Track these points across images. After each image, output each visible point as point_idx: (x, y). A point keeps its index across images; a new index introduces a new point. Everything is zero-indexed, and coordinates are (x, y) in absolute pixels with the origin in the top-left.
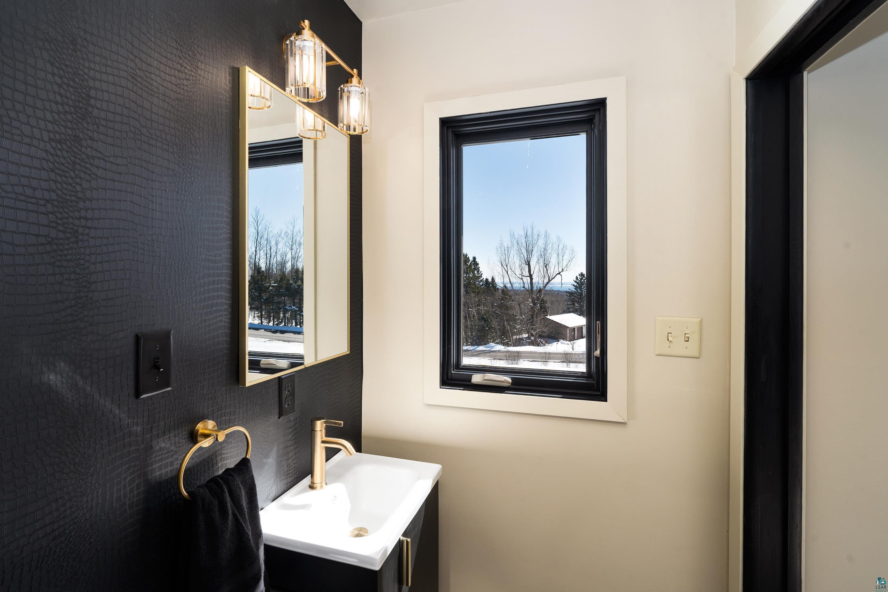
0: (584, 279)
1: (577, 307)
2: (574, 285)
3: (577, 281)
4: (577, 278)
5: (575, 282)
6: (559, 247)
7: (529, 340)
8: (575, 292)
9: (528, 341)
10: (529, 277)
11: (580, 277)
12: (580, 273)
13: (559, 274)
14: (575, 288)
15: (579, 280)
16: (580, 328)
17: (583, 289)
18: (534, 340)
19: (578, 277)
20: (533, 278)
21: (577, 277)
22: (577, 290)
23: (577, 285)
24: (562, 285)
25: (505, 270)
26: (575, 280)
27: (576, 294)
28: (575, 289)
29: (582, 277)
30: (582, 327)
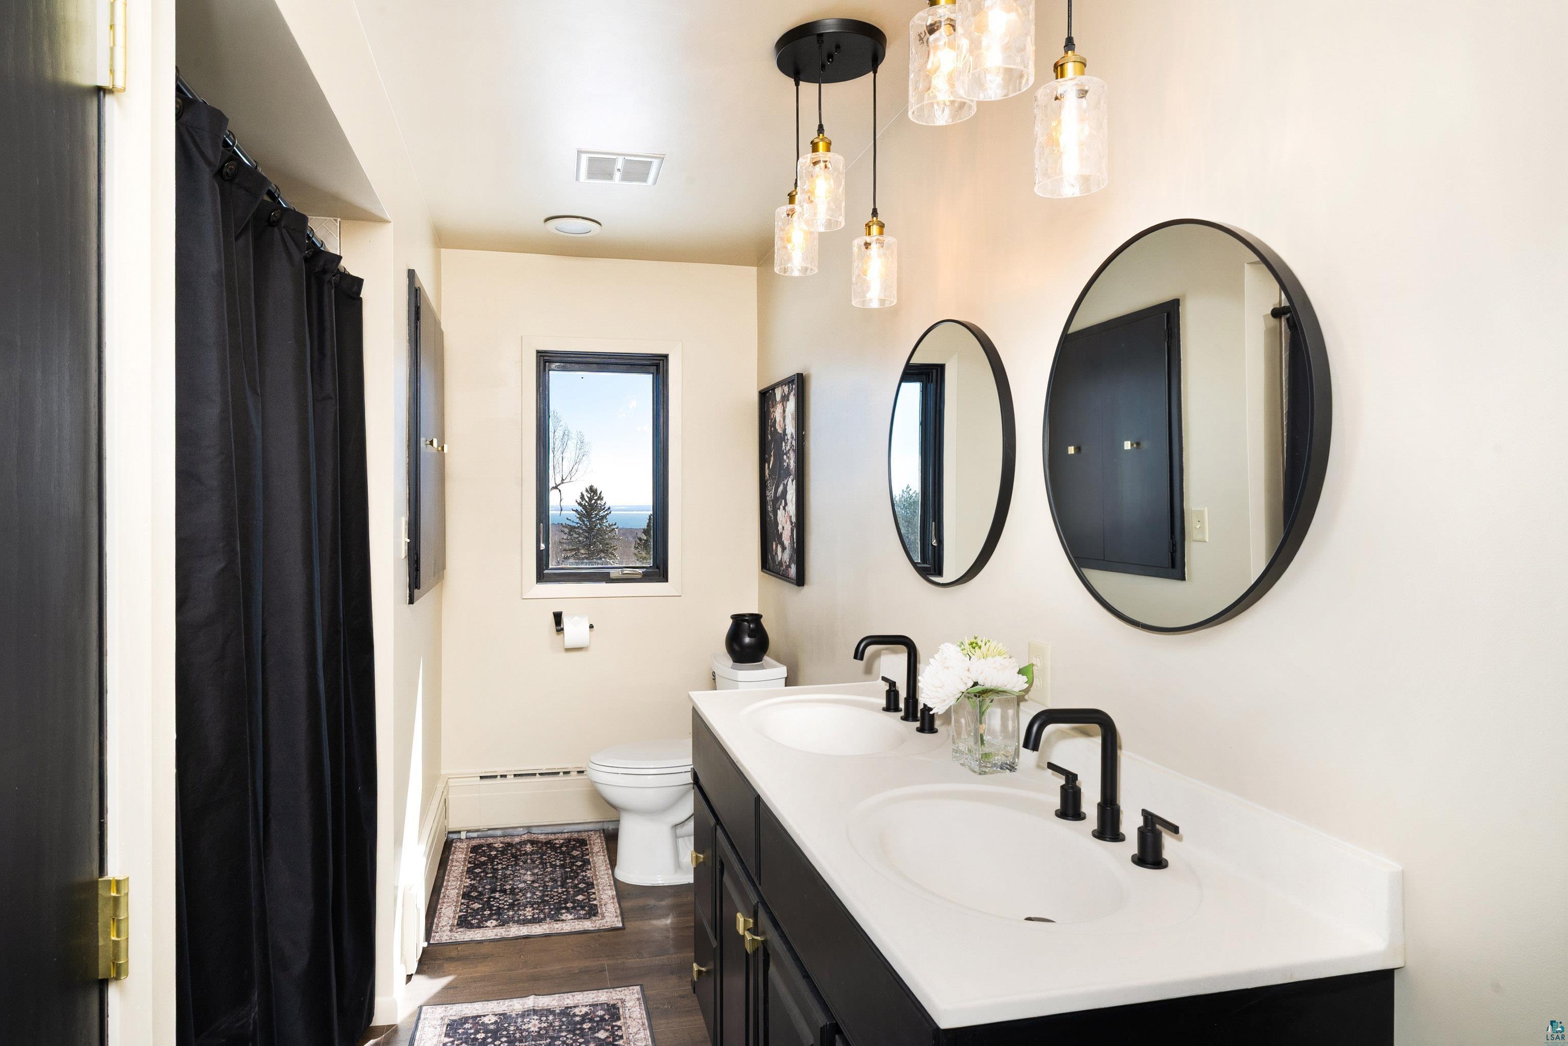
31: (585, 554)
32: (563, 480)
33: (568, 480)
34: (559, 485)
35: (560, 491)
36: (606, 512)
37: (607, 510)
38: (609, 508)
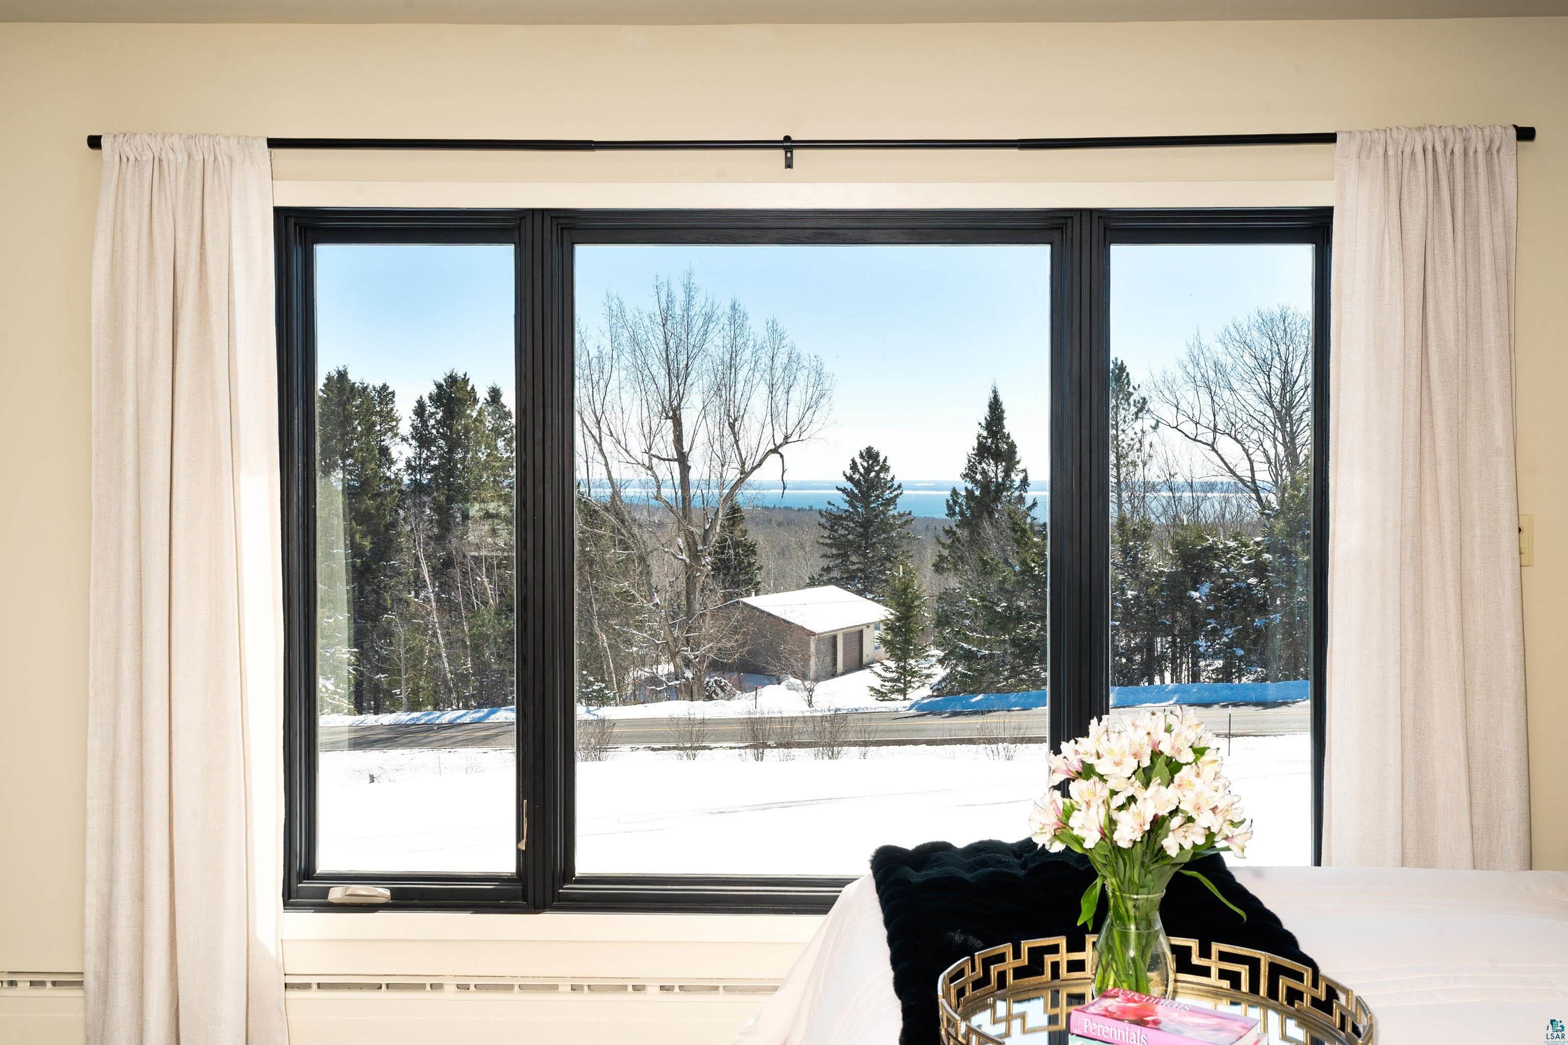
0: (877, 468)
1: (854, 563)
2: (844, 490)
3: (857, 476)
4: (854, 466)
5: (850, 479)
6: (776, 359)
7: (678, 682)
8: (847, 513)
9: (672, 683)
10: (675, 460)
11: (865, 464)
12: (863, 448)
13: (775, 451)
14: (848, 499)
15: (861, 475)
16: (856, 636)
17: (872, 502)
18: (693, 679)
19: (859, 461)
20: (689, 464)
21: (853, 461)
22: (854, 507)
23: (854, 489)
24: (784, 488)
25: (593, 437)
26: (849, 472)
27: (852, 520)
28: (851, 504)
29: (870, 462)
30: (861, 632)
31: (857, 563)
32: (786, 437)
33: (795, 437)
34: (781, 445)
35: (782, 456)
36: (895, 493)
37: (896, 489)
38: (899, 487)
